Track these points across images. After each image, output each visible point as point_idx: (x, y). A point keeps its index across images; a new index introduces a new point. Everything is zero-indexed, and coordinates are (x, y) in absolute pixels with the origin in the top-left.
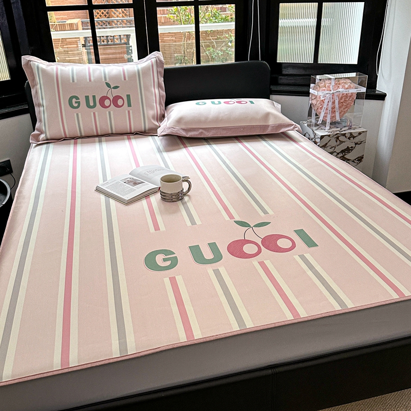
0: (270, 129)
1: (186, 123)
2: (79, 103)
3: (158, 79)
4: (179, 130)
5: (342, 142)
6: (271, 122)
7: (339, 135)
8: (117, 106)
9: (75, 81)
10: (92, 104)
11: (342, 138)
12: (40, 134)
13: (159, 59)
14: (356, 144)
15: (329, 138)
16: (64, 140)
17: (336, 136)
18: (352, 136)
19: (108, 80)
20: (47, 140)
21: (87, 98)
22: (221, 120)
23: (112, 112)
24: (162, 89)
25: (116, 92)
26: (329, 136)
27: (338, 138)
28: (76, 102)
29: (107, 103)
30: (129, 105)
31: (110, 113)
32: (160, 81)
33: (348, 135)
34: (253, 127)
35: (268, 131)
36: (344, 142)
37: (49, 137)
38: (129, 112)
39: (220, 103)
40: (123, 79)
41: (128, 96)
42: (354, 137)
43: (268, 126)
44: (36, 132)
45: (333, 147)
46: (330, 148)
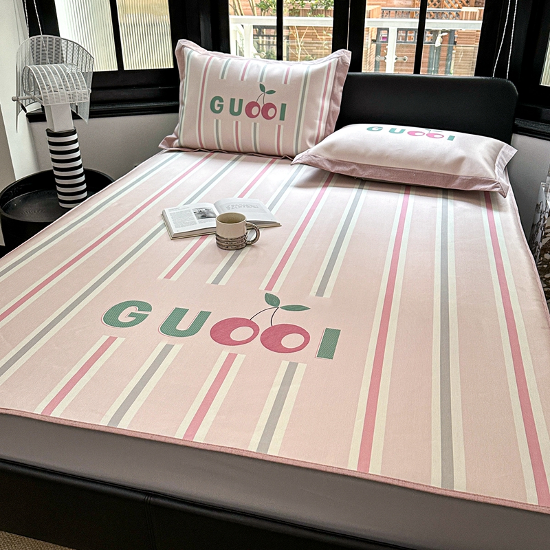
0: (458, 181)
1: (338, 153)
2: (221, 106)
3: (334, 87)
4: (321, 161)
6: (464, 172)
8: (266, 117)
9: (225, 78)
10: (236, 110)
12: (175, 139)
13: (342, 60)
16: (200, 151)
19: (264, 81)
20: (181, 147)
21: (233, 101)
22: (387, 157)
23: (258, 125)
24: (337, 103)
25: (269, 99)
28: (219, 105)
29: (255, 111)
30: (282, 118)
31: (255, 124)
32: (336, 91)
34: (432, 175)
35: (454, 186)
37: (182, 144)
38: (279, 127)
39: (402, 131)
40: (283, 82)
41: (284, 106)
43: (457, 177)
44: (173, 136)
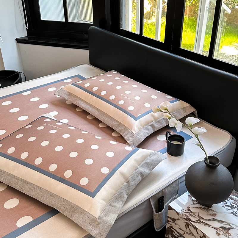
7: (189, 223)
26: (178, 213)
27: (188, 225)
33: (201, 234)
45: (183, 230)
46: (179, 228)
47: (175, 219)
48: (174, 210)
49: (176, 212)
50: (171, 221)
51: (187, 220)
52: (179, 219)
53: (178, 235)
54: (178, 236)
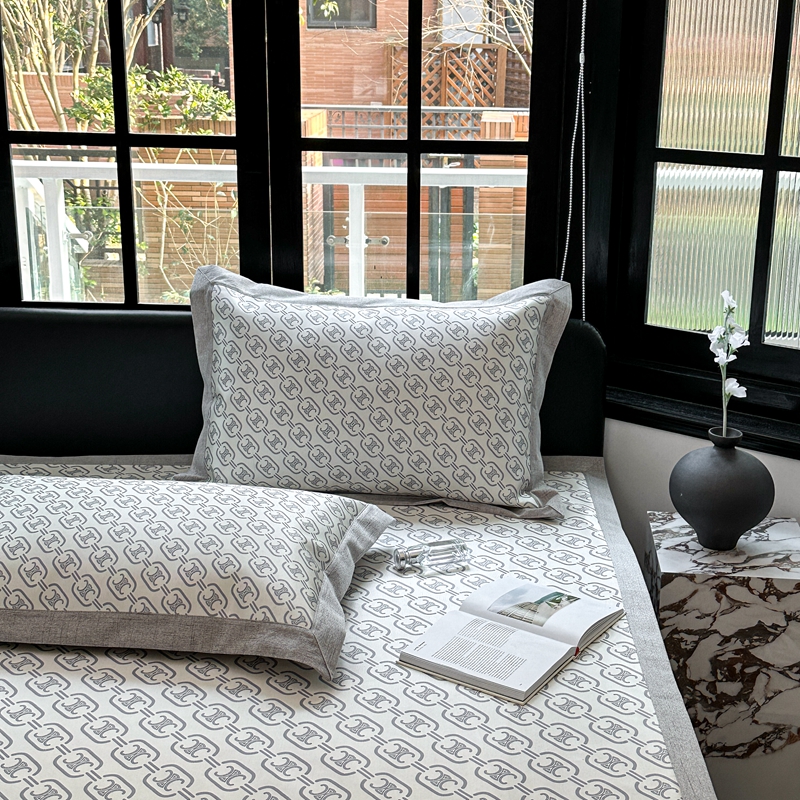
5: (736, 605)
7: (727, 581)
11: (736, 592)
14: (789, 618)
15: (690, 587)
17: (717, 582)
18: (771, 590)
26: (692, 577)
27: (722, 589)
33: (761, 587)
36: (745, 605)
42: (780, 596)
45: (709, 615)
46: (698, 617)
47: (684, 601)
48: (680, 575)
49: (686, 576)
50: (674, 613)
51: (718, 578)
52: (695, 592)
53: (696, 638)
54: (697, 643)
